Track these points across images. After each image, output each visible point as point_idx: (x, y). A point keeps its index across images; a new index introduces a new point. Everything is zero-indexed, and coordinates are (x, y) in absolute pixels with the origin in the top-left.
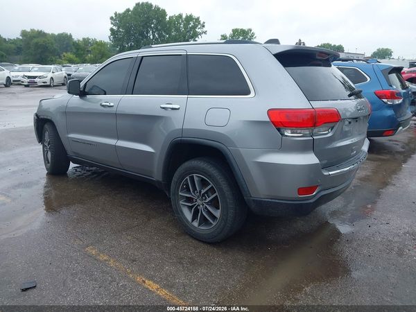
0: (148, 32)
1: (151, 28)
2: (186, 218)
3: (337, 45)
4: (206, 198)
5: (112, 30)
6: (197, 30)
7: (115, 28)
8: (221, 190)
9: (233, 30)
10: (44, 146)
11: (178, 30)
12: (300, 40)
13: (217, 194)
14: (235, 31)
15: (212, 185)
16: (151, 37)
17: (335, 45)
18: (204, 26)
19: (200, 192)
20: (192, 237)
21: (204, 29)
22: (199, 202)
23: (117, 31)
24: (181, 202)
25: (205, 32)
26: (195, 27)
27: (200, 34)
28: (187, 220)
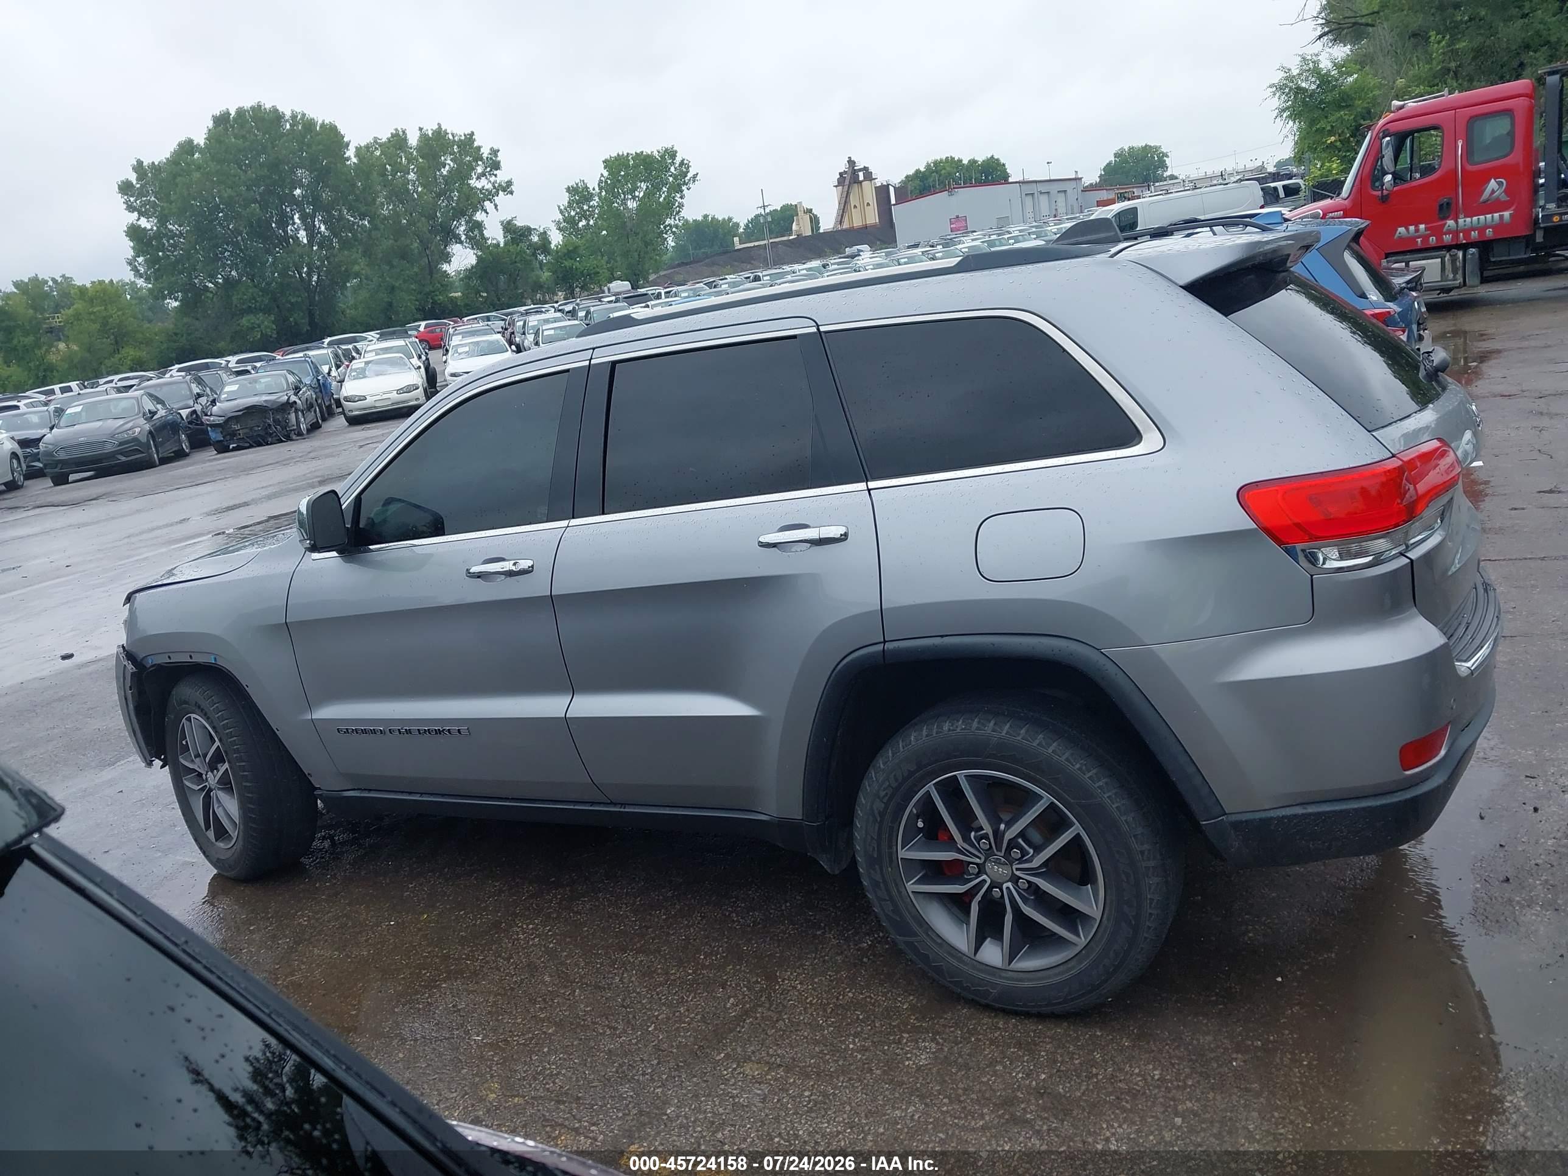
0: (284, 220)
1: (293, 201)
2: (943, 943)
3: (980, 158)
4: (1024, 853)
5: (134, 232)
6: (473, 183)
7: (144, 223)
8: (1092, 815)
9: (607, 163)
10: (178, 775)
11: (400, 194)
12: (851, 162)
13: (1076, 829)
14: (615, 165)
15: (1047, 798)
16: (302, 235)
17: (973, 162)
18: (496, 166)
19: (998, 835)
20: (987, 1007)
21: (502, 176)
22: (997, 871)
23: (158, 236)
24: (911, 886)
25: (507, 188)
26: (462, 173)
27: (489, 196)
28: (953, 950)
